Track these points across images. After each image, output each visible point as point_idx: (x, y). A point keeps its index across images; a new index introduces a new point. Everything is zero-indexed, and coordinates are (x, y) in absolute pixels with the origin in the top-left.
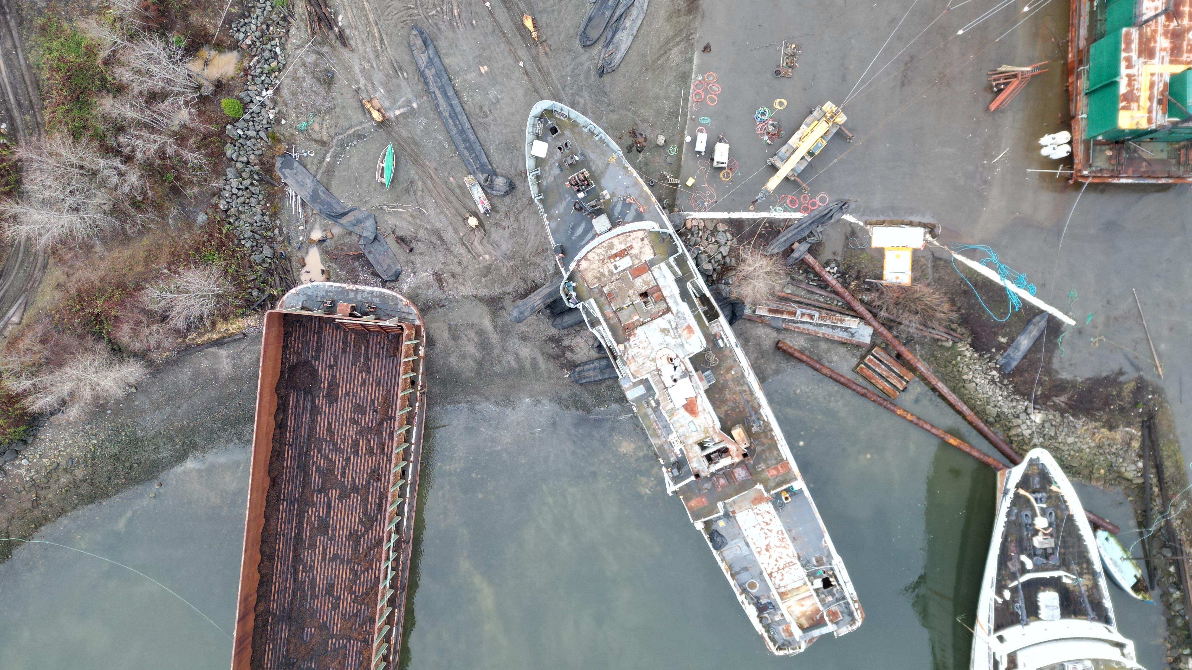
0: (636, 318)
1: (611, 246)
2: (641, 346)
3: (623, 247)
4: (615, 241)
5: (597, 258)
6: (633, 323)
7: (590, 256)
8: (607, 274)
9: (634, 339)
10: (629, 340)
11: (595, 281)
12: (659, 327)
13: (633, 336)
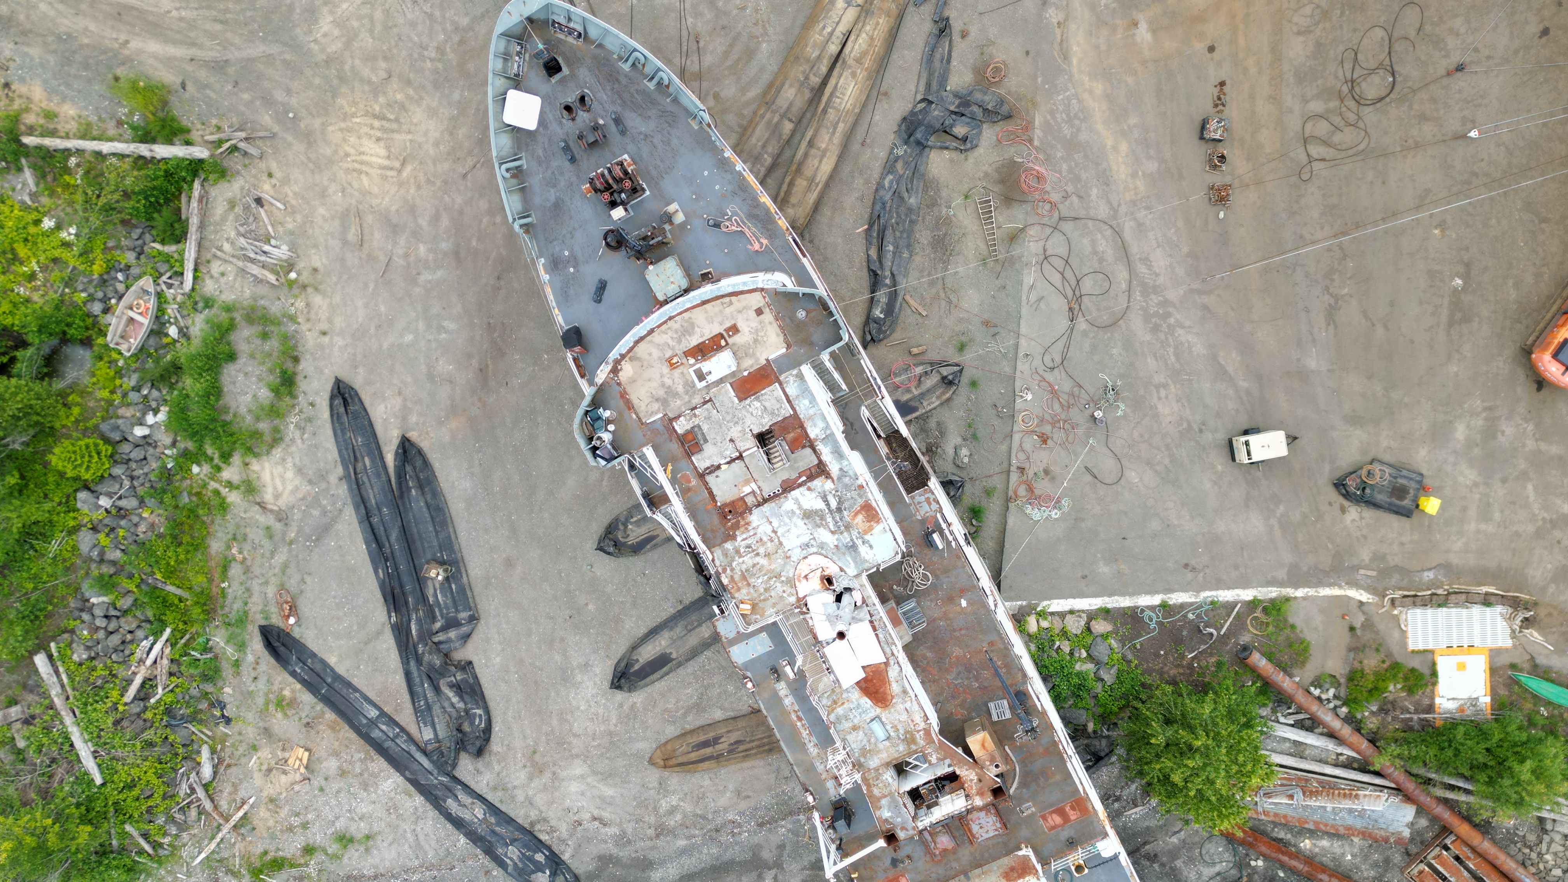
0: (747, 490)
1: (689, 329)
2: (762, 550)
3: (717, 329)
4: (698, 316)
5: (656, 353)
6: (742, 500)
7: (642, 350)
8: (680, 389)
9: (744, 536)
10: (734, 538)
11: (656, 406)
12: (800, 508)
13: (742, 529)
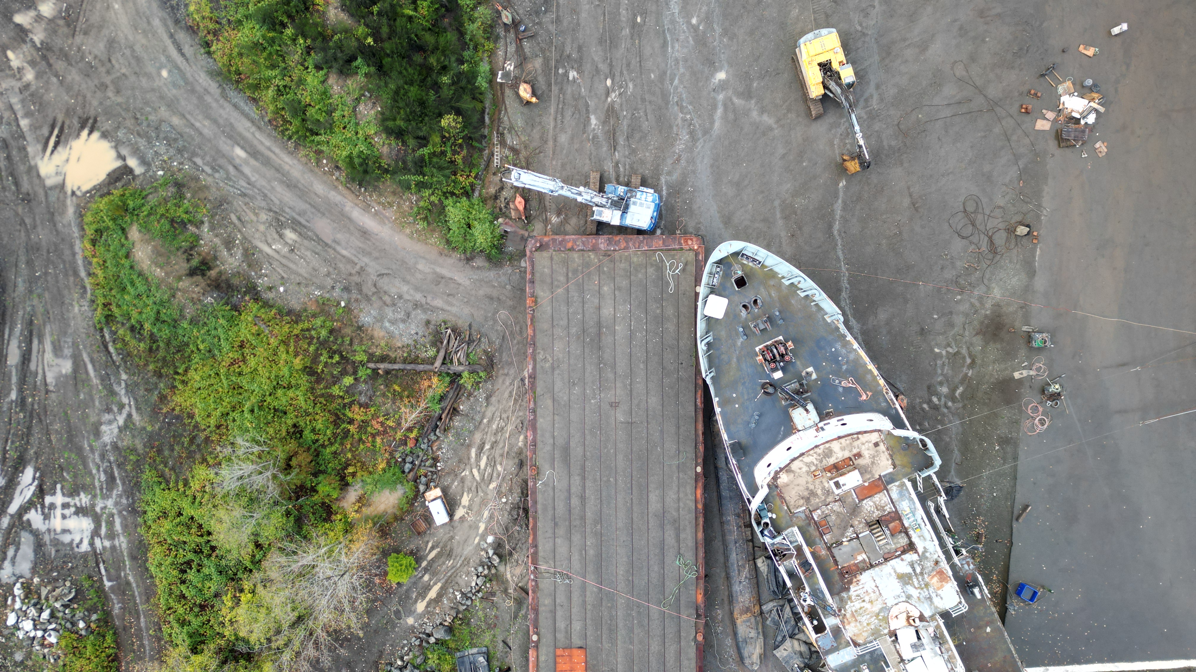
0: (860, 558)
1: (829, 453)
2: (867, 599)
3: (847, 454)
4: (836, 446)
5: (805, 469)
6: (856, 565)
7: (795, 466)
8: (819, 492)
9: (856, 589)
10: (848, 589)
11: (802, 502)
12: (895, 572)
13: (854, 584)
